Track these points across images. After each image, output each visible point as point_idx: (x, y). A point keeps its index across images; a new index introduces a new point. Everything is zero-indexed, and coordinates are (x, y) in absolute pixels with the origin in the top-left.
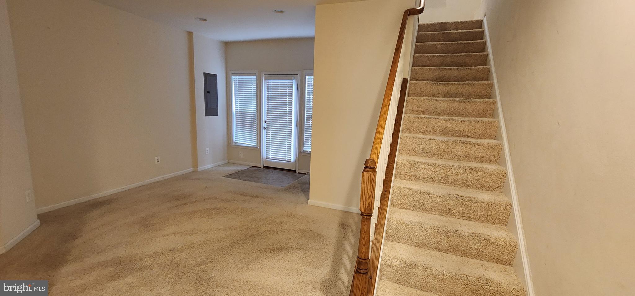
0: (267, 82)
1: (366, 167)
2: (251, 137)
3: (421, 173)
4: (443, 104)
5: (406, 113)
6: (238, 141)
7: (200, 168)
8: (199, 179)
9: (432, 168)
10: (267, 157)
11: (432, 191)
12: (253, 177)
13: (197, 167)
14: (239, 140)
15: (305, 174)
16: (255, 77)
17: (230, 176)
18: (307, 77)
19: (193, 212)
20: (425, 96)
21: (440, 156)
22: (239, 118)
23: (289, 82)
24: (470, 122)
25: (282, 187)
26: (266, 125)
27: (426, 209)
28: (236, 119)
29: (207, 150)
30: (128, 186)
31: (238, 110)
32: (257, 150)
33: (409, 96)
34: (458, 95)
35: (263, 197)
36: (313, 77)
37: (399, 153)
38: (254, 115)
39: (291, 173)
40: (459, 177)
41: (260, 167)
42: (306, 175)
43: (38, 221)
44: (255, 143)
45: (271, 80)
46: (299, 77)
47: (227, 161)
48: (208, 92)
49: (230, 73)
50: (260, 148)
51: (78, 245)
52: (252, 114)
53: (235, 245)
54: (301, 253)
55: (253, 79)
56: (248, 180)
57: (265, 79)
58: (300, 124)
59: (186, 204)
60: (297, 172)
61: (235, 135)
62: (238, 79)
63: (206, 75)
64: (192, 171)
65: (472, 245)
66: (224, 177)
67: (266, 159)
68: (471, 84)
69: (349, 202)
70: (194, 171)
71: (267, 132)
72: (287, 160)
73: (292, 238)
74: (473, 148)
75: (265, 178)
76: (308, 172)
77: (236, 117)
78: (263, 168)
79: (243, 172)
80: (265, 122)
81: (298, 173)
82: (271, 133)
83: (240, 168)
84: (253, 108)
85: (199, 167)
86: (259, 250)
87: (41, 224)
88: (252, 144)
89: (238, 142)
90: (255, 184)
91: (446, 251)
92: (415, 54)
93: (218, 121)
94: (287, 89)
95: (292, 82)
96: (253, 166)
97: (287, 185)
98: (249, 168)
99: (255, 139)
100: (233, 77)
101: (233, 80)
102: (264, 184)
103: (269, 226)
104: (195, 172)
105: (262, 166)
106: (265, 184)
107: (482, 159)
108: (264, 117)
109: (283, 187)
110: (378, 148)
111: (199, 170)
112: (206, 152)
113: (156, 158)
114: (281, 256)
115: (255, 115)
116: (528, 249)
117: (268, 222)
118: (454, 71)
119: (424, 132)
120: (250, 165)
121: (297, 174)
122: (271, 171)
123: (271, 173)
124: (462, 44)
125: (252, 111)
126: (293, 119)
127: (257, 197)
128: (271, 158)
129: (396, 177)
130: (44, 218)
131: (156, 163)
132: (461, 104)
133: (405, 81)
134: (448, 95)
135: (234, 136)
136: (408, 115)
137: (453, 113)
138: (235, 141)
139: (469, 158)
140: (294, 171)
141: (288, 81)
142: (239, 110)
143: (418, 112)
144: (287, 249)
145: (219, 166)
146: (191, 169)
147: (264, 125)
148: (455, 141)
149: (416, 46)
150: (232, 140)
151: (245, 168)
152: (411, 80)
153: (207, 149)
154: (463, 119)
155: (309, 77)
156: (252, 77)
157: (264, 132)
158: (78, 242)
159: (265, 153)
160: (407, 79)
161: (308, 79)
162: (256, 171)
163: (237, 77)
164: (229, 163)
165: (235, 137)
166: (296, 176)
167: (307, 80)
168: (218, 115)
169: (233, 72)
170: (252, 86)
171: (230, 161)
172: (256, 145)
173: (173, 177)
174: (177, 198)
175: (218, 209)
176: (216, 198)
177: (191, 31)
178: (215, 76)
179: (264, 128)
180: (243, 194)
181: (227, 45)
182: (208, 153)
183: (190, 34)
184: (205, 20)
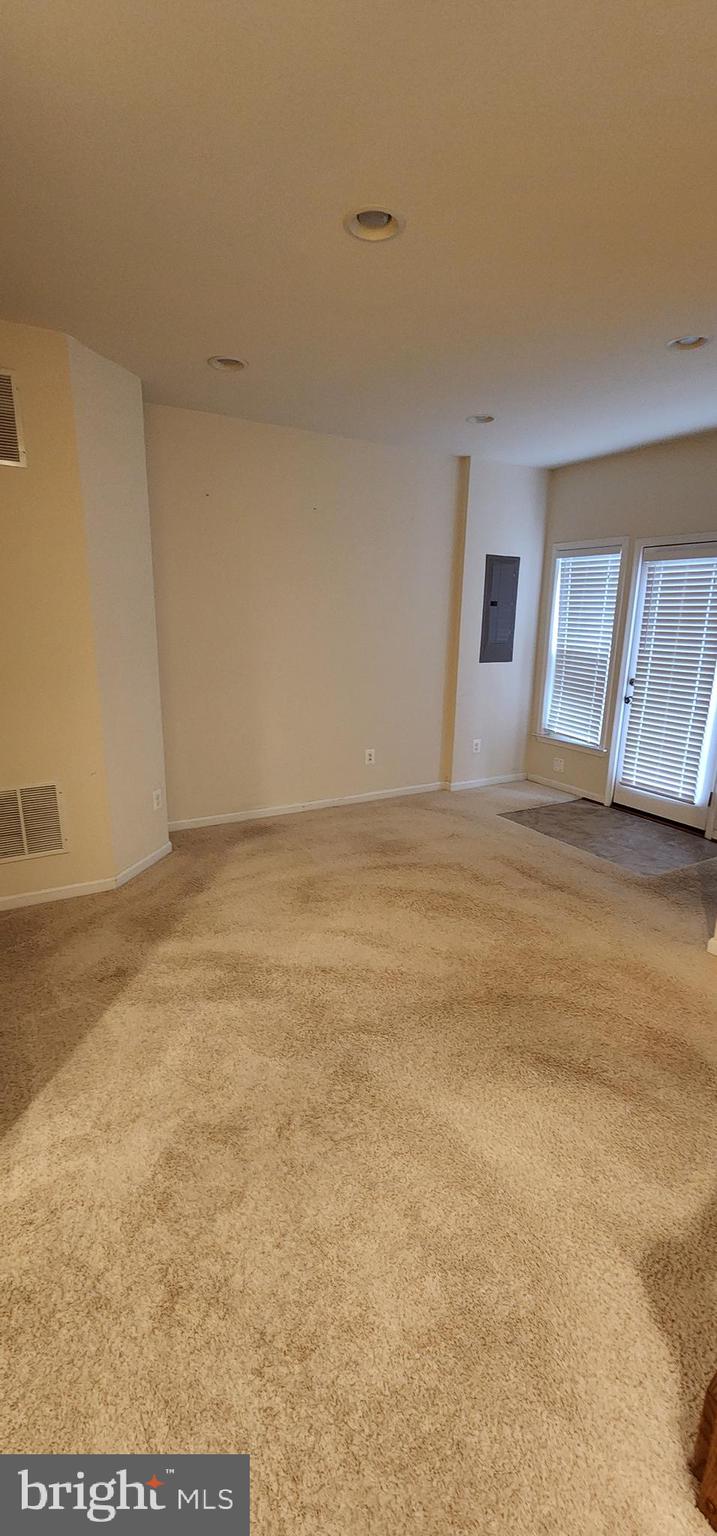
0: (650, 570)
2: (588, 720)
6: (553, 727)
7: (457, 785)
8: (444, 811)
10: (623, 779)
12: (572, 830)
13: (450, 782)
14: (557, 725)
16: (618, 557)
17: (518, 815)
19: (401, 893)
22: (564, 669)
25: (644, 873)
26: (631, 691)
28: (556, 672)
29: (476, 745)
31: (563, 646)
32: (598, 757)
35: (577, 894)
38: (602, 661)
39: (691, 836)
41: (602, 804)
43: (170, 843)
44: (596, 739)
45: (662, 562)
47: (521, 776)
48: (494, 604)
49: (554, 552)
50: (607, 755)
51: (197, 906)
52: (598, 658)
53: (456, 1007)
54: (622, 1108)
55: (613, 561)
56: (557, 836)
57: (647, 558)
59: (395, 867)
60: (708, 835)
61: (549, 713)
63: (493, 562)
64: (436, 788)
70: (441, 790)
71: (632, 711)
73: (614, 1045)
75: (606, 837)
77: (557, 666)
79: (551, 810)
80: (631, 682)
81: (711, 839)
82: (642, 715)
83: (549, 798)
84: (603, 644)
85: (454, 782)
86: (508, 1047)
87: (173, 849)
88: (589, 740)
89: (556, 730)
94: (708, 587)
96: (584, 799)
97: (662, 872)
98: (574, 802)
99: (598, 728)
100: (560, 560)
101: (559, 567)
102: (594, 855)
103: (562, 985)
104: (444, 790)
105: (607, 803)
106: (597, 855)
108: (630, 669)
109: (646, 877)
111: (452, 789)
112: (474, 747)
113: (368, 751)
114: (554, 1090)
115: (605, 662)
117: (563, 972)
120: (577, 793)
122: (629, 818)
123: (628, 825)
125: (599, 652)
126: (715, 677)
127: (560, 888)
128: (634, 784)
130: (181, 840)
131: (367, 762)
135: (546, 714)
138: (547, 727)
140: (701, 833)
142: (565, 648)
144: (585, 1073)
145: (502, 785)
146: (435, 785)
147: (626, 690)
150: (541, 724)
151: (562, 799)
153: (475, 741)
156: (610, 557)
157: (623, 711)
158: (201, 899)
159: (617, 768)
162: (589, 812)
163: (572, 560)
165: (548, 718)
168: (511, 660)
169: (561, 546)
170: (608, 582)
171: (531, 777)
172: (598, 743)
173: (398, 798)
174: (385, 848)
175: (455, 897)
176: (462, 869)
177: (467, 454)
178: (515, 561)
179: (627, 700)
180: (529, 873)
181: (554, 475)
182: (479, 751)
183: (464, 461)
184: (490, 419)
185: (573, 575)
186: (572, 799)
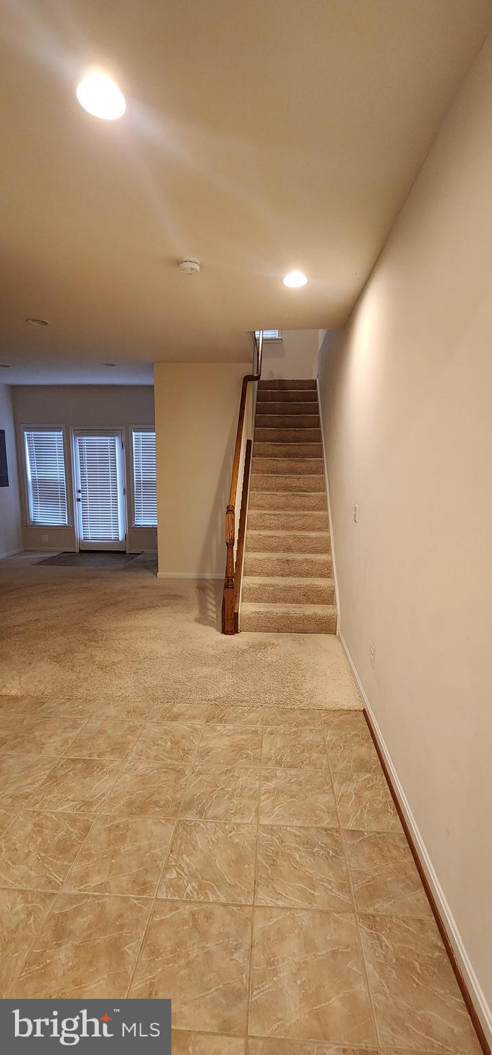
0: (79, 440)
1: (229, 511)
2: (58, 513)
3: (267, 523)
4: (283, 464)
5: (252, 473)
6: (38, 519)
9: (276, 518)
10: (83, 537)
11: (277, 535)
12: (73, 562)
15: (140, 554)
16: (61, 433)
18: (134, 433)
20: (268, 456)
21: (283, 509)
22: (38, 489)
23: (110, 440)
24: (304, 478)
26: (80, 496)
27: (274, 550)
31: (35, 477)
32: (69, 529)
33: (253, 457)
34: (296, 455)
36: (142, 434)
37: (249, 509)
38: (61, 483)
39: (120, 555)
40: (296, 523)
41: (75, 552)
44: (65, 521)
46: (124, 433)
47: (23, 550)
49: (21, 428)
50: (73, 527)
52: (59, 481)
55: (58, 435)
56: (70, 566)
57: (76, 435)
58: (128, 491)
60: (127, 552)
61: (33, 511)
62: (35, 435)
65: (305, 567)
66: (34, 565)
67: (84, 540)
68: (306, 445)
69: (202, 569)
71: (82, 505)
72: (112, 539)
74: (307, 499)
77: (34, 487)
78: (79, 552)
79: (55, 558)
80: (79, 492)
82: (88, 506)
83: (49, 555)
84: (60, 474)
88: (60, 522)
89: (39, 521)
91: (288, 575)
92: (256, 414)
94: (107, 449)
95: (115, 440)
96: (65, 552)
98: (60, 554)
99: (65, 516)
100: (26, 433)
101: (26, 437)
105: (77, 551)
107: (313, 508)
108: (78, 485)
110: (234, 498)
115: (63, 483)
116: (336, 562)
118: (292, 432)
119: (268, 489)
120: (61, 550)
121: (128, 555)
123: (90, 559)
124: (298, 404)
126: (118, 485)
128: (90, 539)
129: (248, 529)
132: (298, 463)
133: (249, 442)
134: (287, 455)
135: (32, 513)
136: (254, 475)
137: (292, 471)
138: (33, 520)
139: (304, 508)
140: (124, 552)
141: (108, 438)
142: (37, 478)
143: (262, 471)
147: (78, 496)
148: (293, 495)
149: (257, 405)
150: (29, 519)
151: (55, 554)
152: (254, 441)
154: (299, 476)
155: (137, 434)
156: (56, 432)
159: (80, 532)
160: (251, 441)
164: (26, 550)
165: (33, 515)
166: (126, 557)
167: (134, 437)
168: (8, 486)
169: (24, 425)
170: (57, 445)
171: (28, 548)
172: (67, 523)
178: (2, 432)
179: (79, 500)
181: (14, 389)
185: (35, 441)
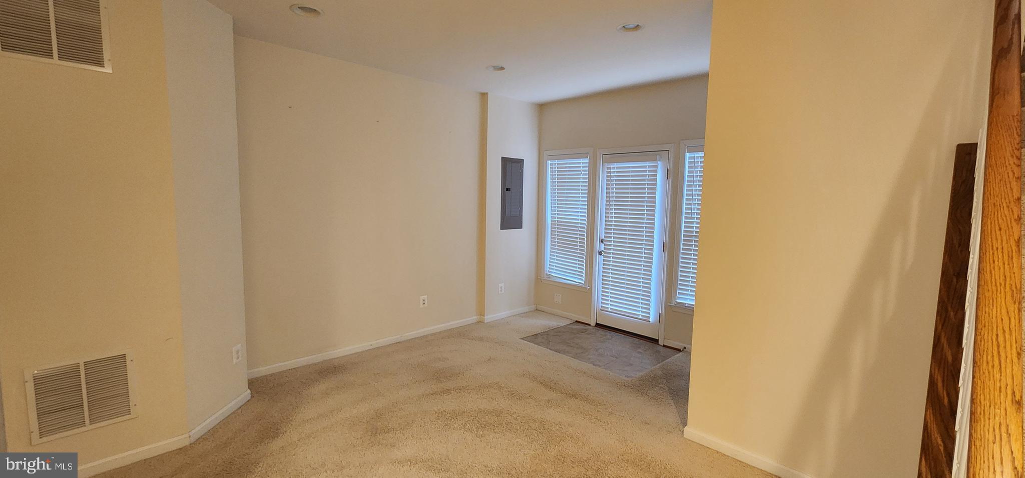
0: (608, 168)
2: (576, 267)
6: (553, 273)
7: (489, 318)
8: (481, 339)
10: (602, 306)
12: (574, 347)
13: (484, 315)
14: (554, 271)
15: (679, 350)
16: (587, 160)
17: (534, 338)
18: (688, 155)
19: (455, 413)
22: (557, 233)
23: (650, 167)
25: (628, 377)
26: (602, 248)
28: (552, 234)
30: (378, 341)
31: (555, 218)
32: (584, 293)
35: (586, 399)
36: (701, 154)
38: (582, 228)
39: (649, 344)
41: (589, 325)
42: (681, 353)
43: (249, 391)
44: (582, 280)
45: (615, 164)
46: (672, 156)
47: (533, 307)
48: (507, 190)
49: (545, 156)
50: (590, 291)
52: (579, 225)
55: (583, 163)
57: (605, 162)
58: (671, 248)
59: (448, 391)
60: (661, 343)
61: (549, 263)
62: (558, 164)
63: (505, 161)
64: (474, 321)
66: (521, 339)
67: (601, 310)
70: (478, 322)
71: (604, 260)
72: (640, 317)
75: (597, 350)
76: (685, 348)
77: (552, 231)
78: (595, 326)
79: (557, 332)
80: (602, 242)
81: (664, 346)
82: (610, 263)
83: (554, 323)
84: (581, 216)
85: (487, 316)
87: (252, 397)
88: (577, 281)
89: (555, 275)
90: (575, 363)
93: (522, 237)
94: (645, 180)
95: (656, 166)
96: (577, 321)
97: (639, 374)
98: (570, 324)
99: (582, 273)
100: (549, 162)
101: (549, 167)
102: (591, 365)
104: (480, 322)
105: (593, 324)
106: (594, 365)
108: (600, 233)
109: (630, 379)
111: (485, 322)
112: (500, 289)
113: (422, 297)
115: (584, 228)
120: (572, 318)
121: (662, 349)
122: (609, 334)
123: (608, 339)
125: (580, 222)
126: (655, 237)
127: (574, 396)
128: (609, 310)
135: (547, 264)
138: (548, 273)
140: (656, 341)
141: (648, 164)
142: (557, 221)
145: (520, 315)
146: (474, 318)
147: (599, 247)
150: (544, 271)
151: (563, 323)
153: (500, 285)
155: (693, 155)
156: (582, 160)
157: (598, 260)
159: (597, 299)
161: (690, 158)
162: (582, 331)
163: (556, 162)
164: (537, 310)
165: (548, 266)
166: (658, 352)
167: (687, 160)
168: (522, 228)
169: (549, 153)
170: (581, 176)
171: (540, 307)
172: (583, 282)
173: (445, 331)
174: (440, 375)
175: (498, 414)
176: (500, 388)
177: (486, 92)
178: (520, 162)
179: (600, 253)
180: (550, 385)
181: (542, 108)
182: (503, 291)
183: (484, 96)
184: (502, 68)
185: (558, 171)
186: (569, 322)
